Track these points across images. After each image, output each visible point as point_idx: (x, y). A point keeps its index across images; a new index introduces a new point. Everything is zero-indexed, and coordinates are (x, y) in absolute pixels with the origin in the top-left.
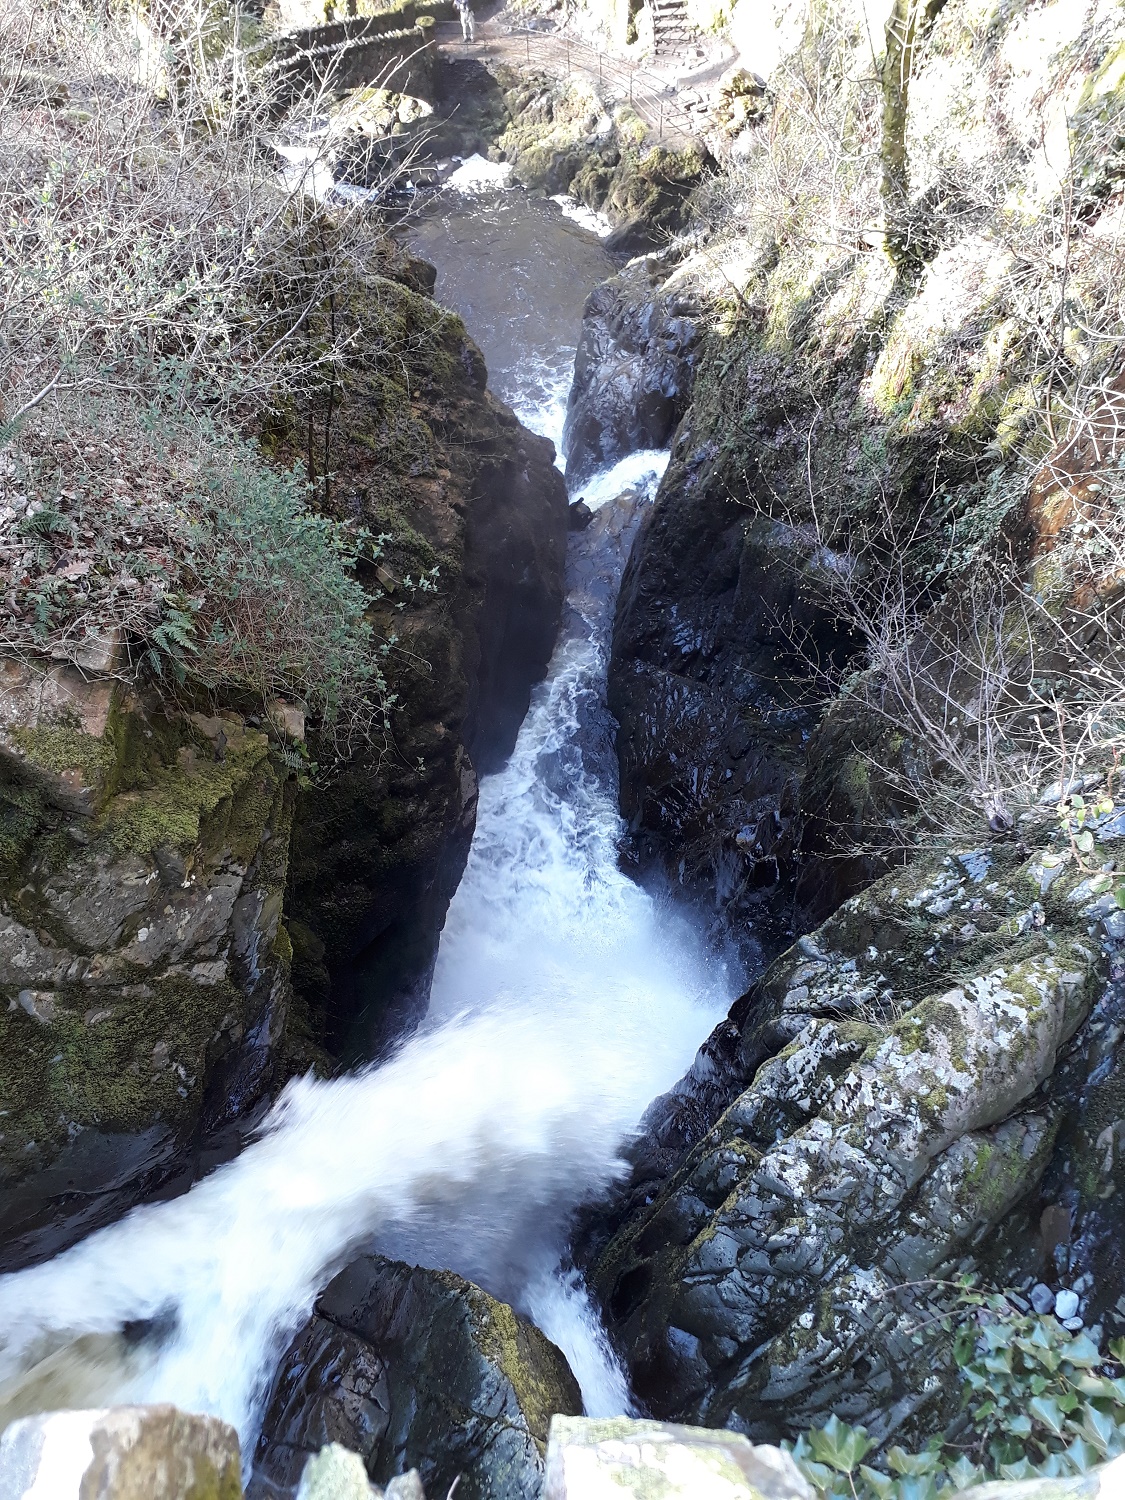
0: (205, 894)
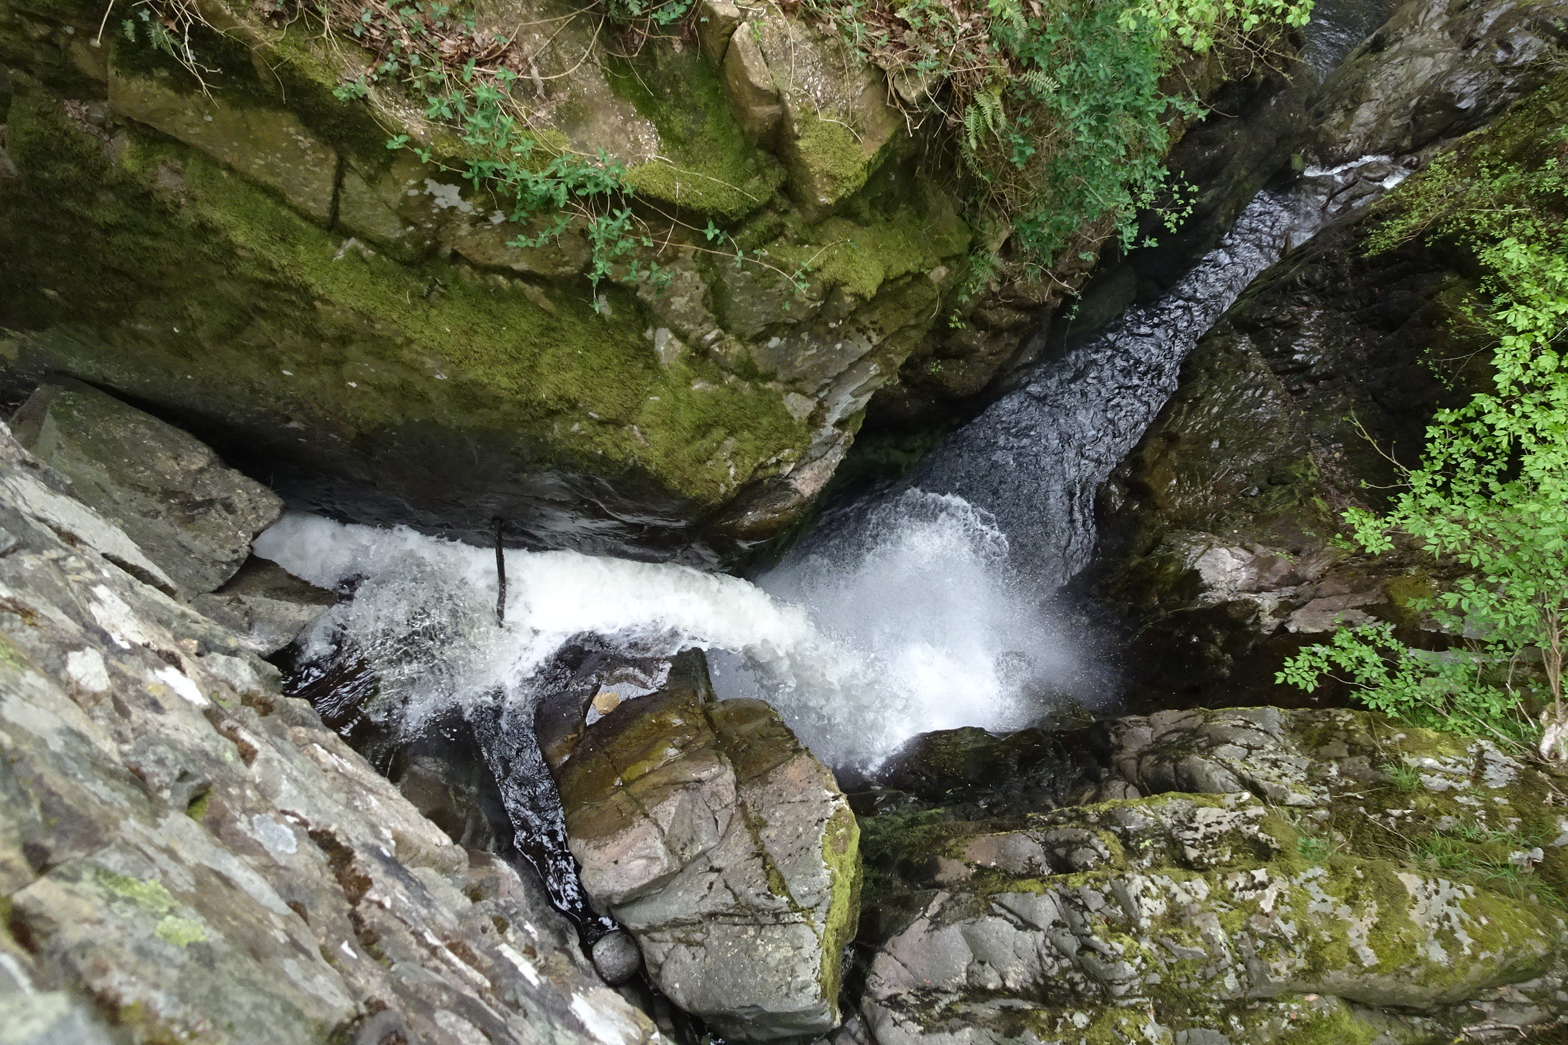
0: (838, 341)
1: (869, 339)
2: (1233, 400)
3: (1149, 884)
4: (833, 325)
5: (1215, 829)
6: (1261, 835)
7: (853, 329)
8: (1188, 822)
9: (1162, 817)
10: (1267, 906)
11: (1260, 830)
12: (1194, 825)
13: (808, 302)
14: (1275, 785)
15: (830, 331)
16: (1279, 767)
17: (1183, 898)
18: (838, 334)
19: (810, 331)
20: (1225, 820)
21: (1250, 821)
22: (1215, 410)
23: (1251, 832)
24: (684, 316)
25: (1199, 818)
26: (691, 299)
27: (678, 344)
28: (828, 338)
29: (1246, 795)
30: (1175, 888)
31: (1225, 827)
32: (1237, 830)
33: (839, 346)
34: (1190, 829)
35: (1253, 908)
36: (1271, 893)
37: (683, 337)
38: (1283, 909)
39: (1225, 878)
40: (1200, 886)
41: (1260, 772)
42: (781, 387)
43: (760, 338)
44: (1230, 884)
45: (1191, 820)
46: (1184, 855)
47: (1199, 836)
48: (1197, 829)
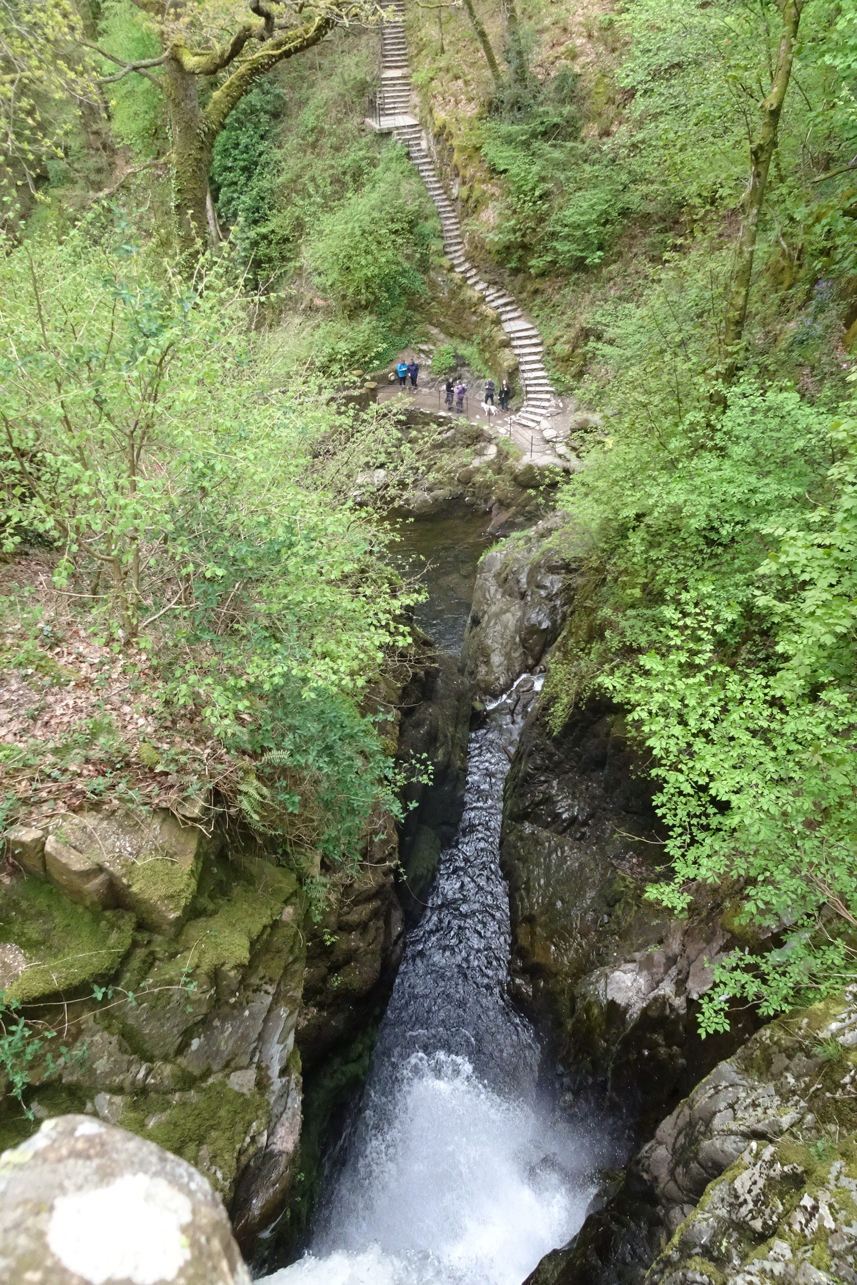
0: (244, 1009)
1: (266, 992)
2: (548, 868)
3: (749, 1278)
4: (233, 1000)
5: (756, 1190)
6: (786, 1169)
7: (250, 993)
8: (736, 1203)
9: (718, 1212)
10: (830, 1224)
11: (783, 1165)
12: (741, 1199)
13: (203, 996)
14: (767, 1122)
15: (233, 1006)
16: (759, 1106)
17: (778, 1268)
18: (241, 1004)
19: (218, 1016)
20: (756, 1177)
21: (771, 1164)
22: (542, 882)
23: (778, 1172)
24: (111, 1073)
25: (740, 1191)
26: (110, 1055)
27: (118, 1100)
28: (235, 1012)
29: (754, 1144)
30: (768, 1265)
31: (761, 1183)
32: (769, 1179)
33: (247, 1013)
34: (741, 1205)
35: (823, 1234)
36: (824, 1210)
37: (118, 1090)
38: (842, 1215)
39: (790, 1225)
40: (781, 1247)
41: (750, 1119)
42: (220, 1075)
43: (182, 1049)
44: (797, 1227)
45: (737, 1197)
46: (754, 1231)
47: (751, 1205)
48: (745, 1201)
